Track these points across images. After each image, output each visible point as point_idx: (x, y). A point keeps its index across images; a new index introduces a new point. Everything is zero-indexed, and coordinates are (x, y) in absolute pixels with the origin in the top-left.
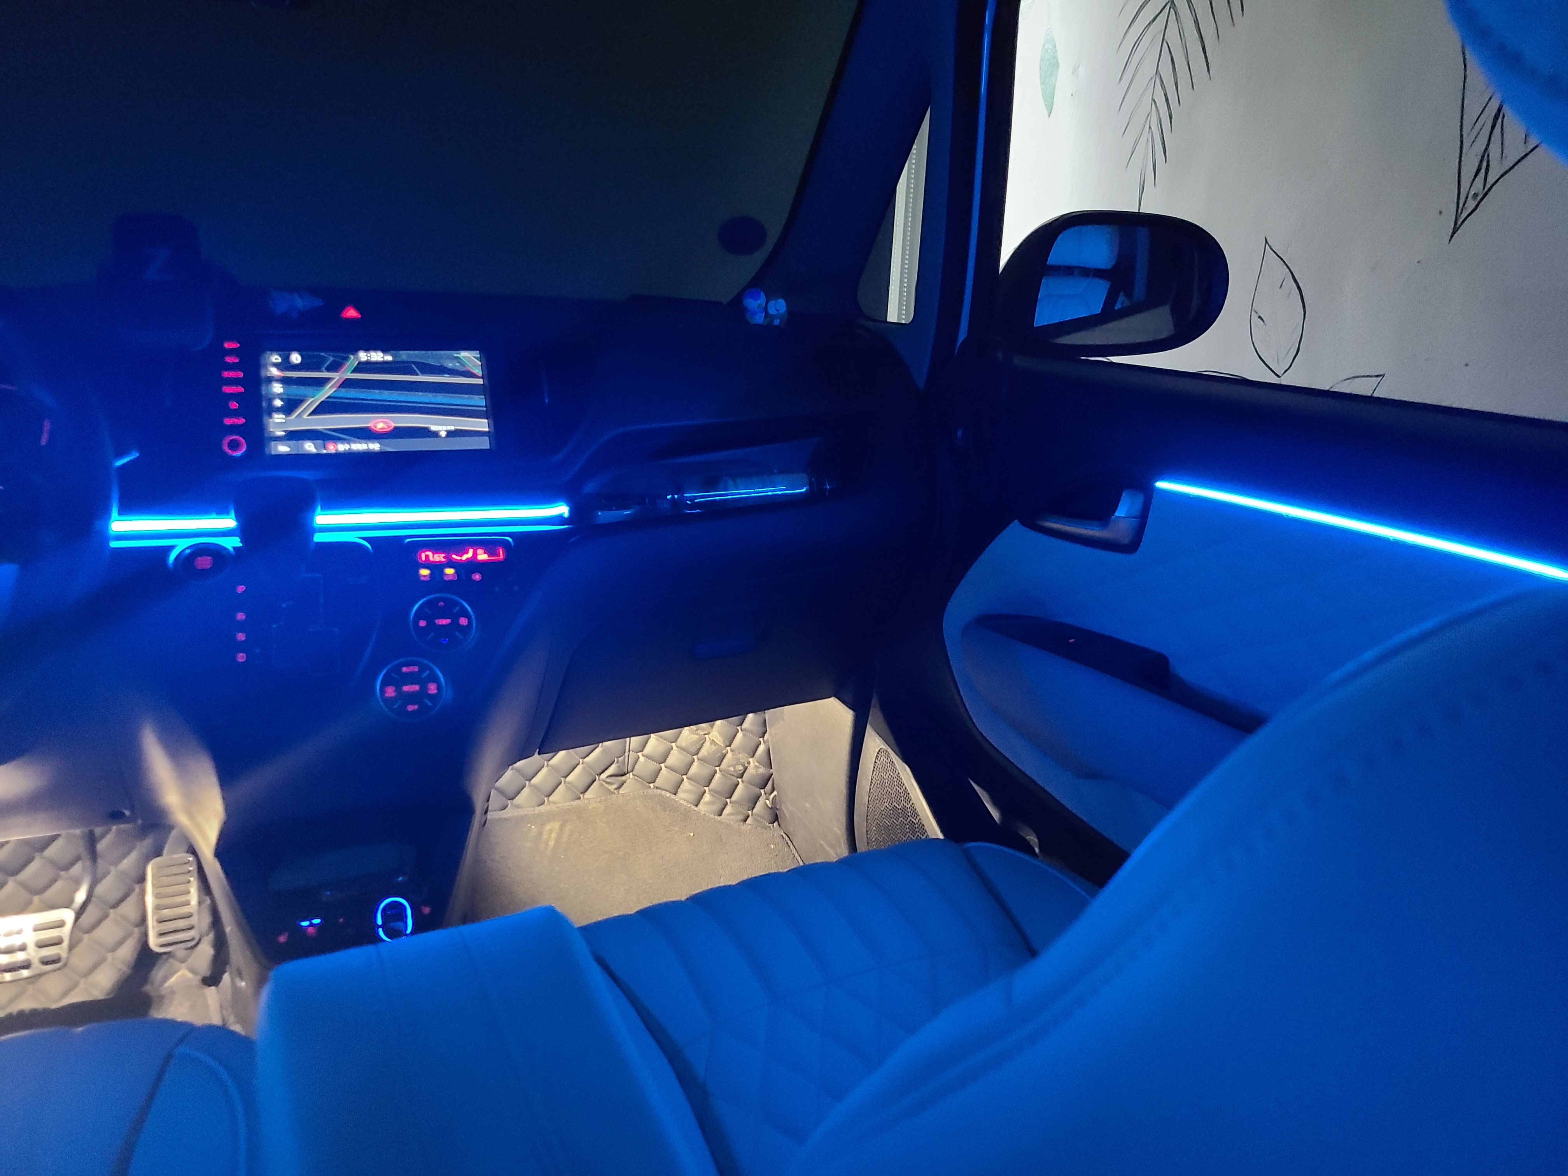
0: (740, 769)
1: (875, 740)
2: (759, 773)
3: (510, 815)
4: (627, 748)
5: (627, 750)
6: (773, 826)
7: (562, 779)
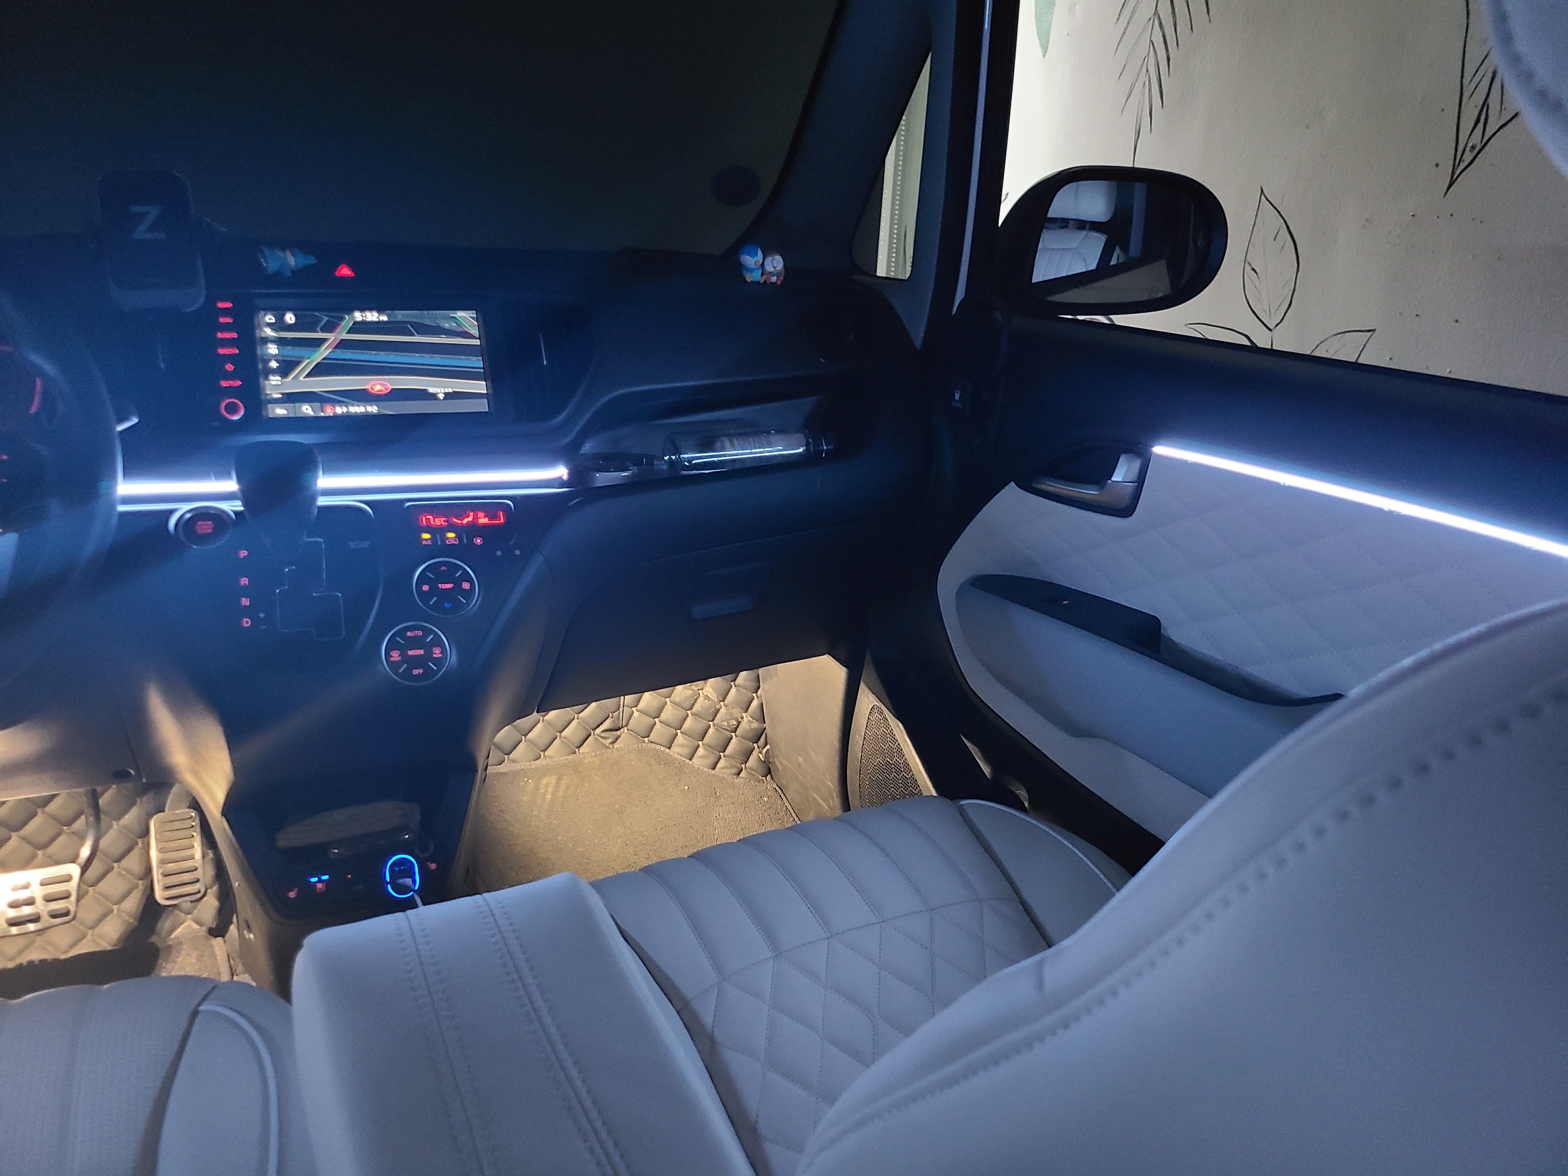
0: (733, 724)
1: (868, 697)
2: (752, 727)
3: (506, 770)
4: (622, 703)
5: (622, 706)
6: (766, 779)
7: (558, 734)
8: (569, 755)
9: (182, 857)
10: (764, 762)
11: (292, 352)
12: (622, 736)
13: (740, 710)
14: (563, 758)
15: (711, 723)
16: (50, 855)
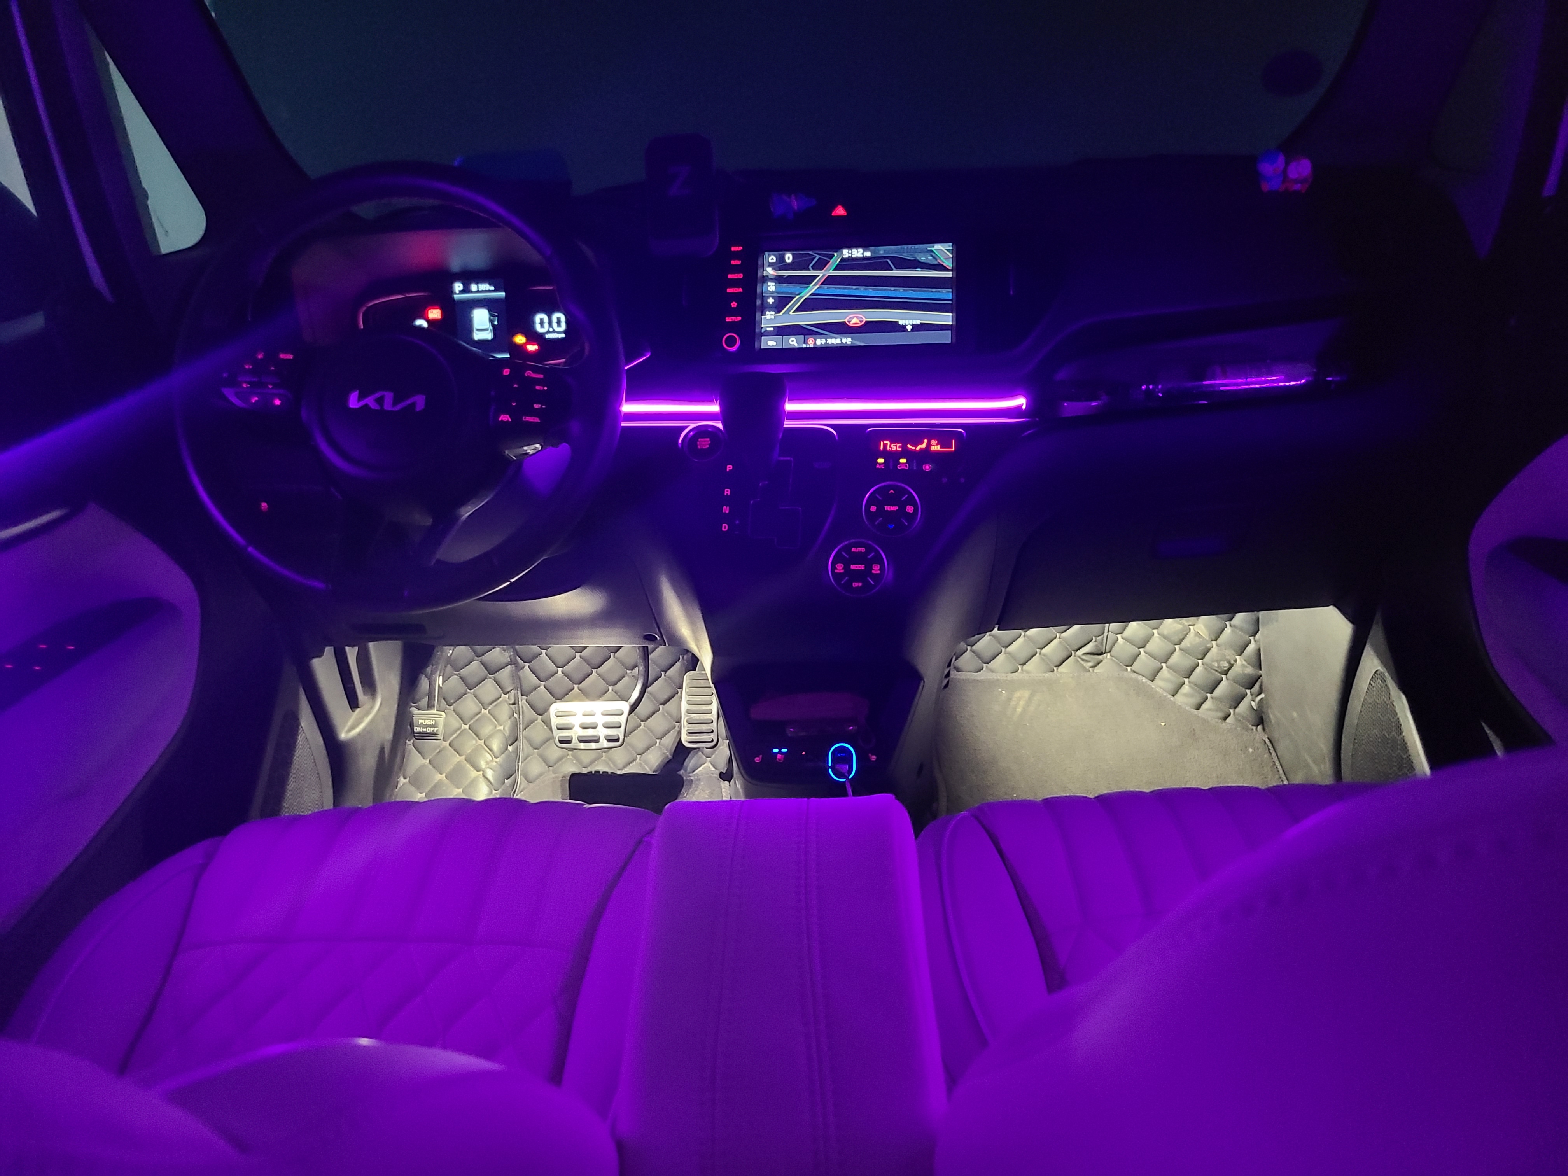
0: (1225, 665)
1: (1373, 660)
2: (1246, 672)
3: (983, 678)
4: (1106, 629)
6: (1257, 730)
7: (1039, 649)
8: (1046, 673)
9: (705, 710)
10: (1256, 710)
11: (787, 289)
12: (1104, 661)
13: (1233, 652)
14: (1040, 675)
15: (1200, 661)
16: (615, 692)
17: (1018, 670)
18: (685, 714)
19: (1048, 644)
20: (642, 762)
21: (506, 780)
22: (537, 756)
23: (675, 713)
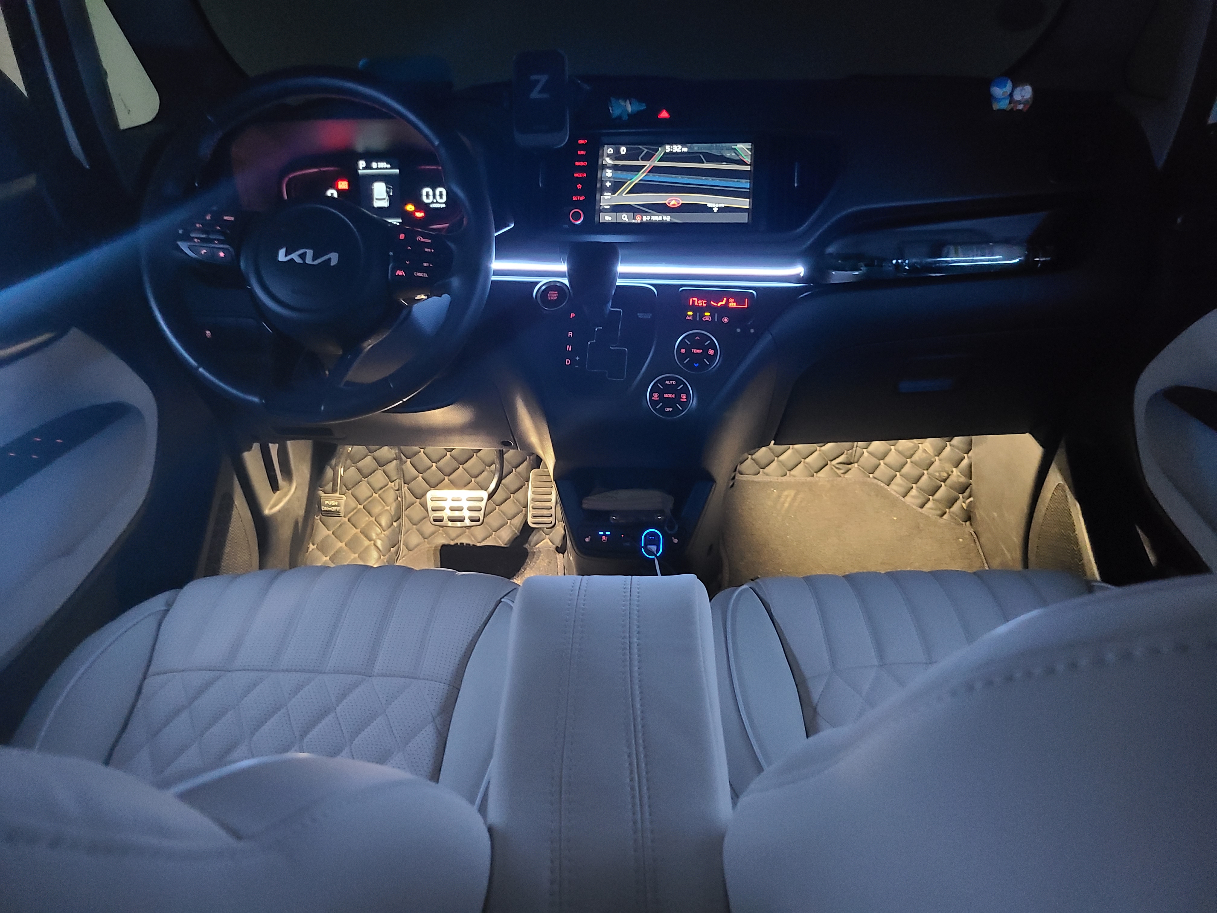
0: (944, 475)
1: (1056, 476)
2: (960, 481)
3: (760, 480)
4: (855, 446)
6: (965, 524)
7: (802, 459)
8: (808, 477)
9: (544, 499)
10: (966, 510)
11: (621, 175)
12: (852, 469)
13: (951, 465)
14: (803, 478)
15: (925, 472)
16: (477, 484)
17: (787, 474)
18: (530, 502)
19: (810, 455)
20: (496, 537)
21: (391, 548)
22: (415, 530)
23: (522, 500)
